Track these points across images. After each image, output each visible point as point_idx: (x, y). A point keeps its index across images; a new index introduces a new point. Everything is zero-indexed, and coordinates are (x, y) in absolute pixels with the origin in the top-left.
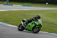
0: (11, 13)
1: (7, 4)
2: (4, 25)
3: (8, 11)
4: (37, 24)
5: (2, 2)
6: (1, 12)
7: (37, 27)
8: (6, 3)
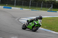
0: (54, 19)
1: (51, 11)
2: (48, 31)
3: (52, 17)
4: (36, 24)
5: (45, 9)
6: (45, 19)
7: (36, 26)
8: (49, 9)
